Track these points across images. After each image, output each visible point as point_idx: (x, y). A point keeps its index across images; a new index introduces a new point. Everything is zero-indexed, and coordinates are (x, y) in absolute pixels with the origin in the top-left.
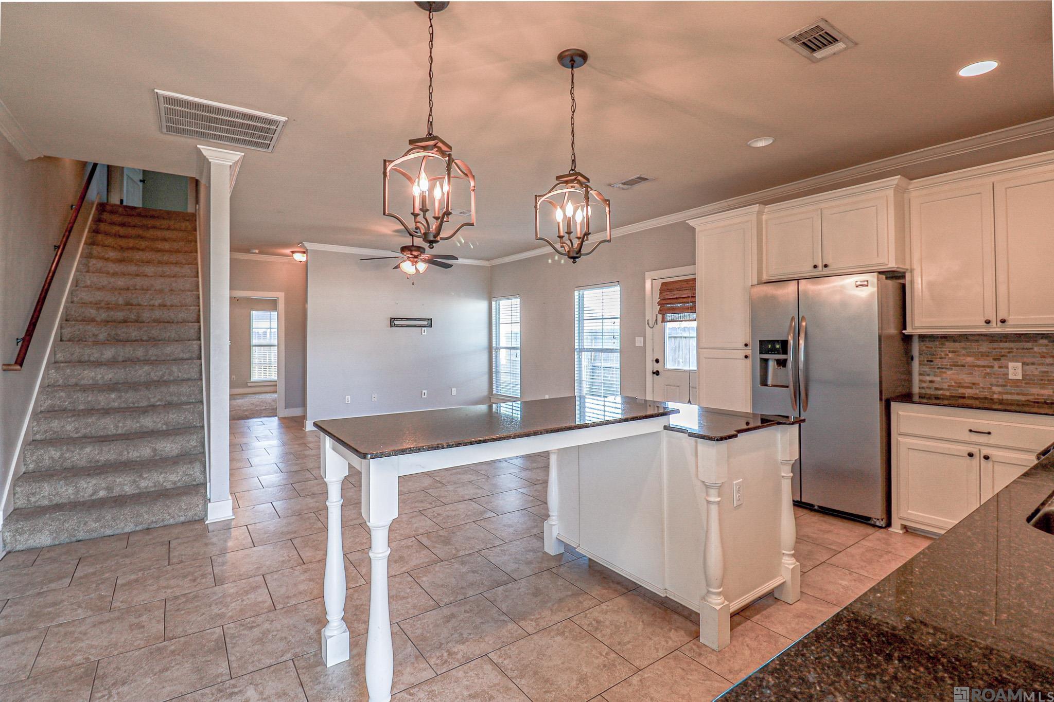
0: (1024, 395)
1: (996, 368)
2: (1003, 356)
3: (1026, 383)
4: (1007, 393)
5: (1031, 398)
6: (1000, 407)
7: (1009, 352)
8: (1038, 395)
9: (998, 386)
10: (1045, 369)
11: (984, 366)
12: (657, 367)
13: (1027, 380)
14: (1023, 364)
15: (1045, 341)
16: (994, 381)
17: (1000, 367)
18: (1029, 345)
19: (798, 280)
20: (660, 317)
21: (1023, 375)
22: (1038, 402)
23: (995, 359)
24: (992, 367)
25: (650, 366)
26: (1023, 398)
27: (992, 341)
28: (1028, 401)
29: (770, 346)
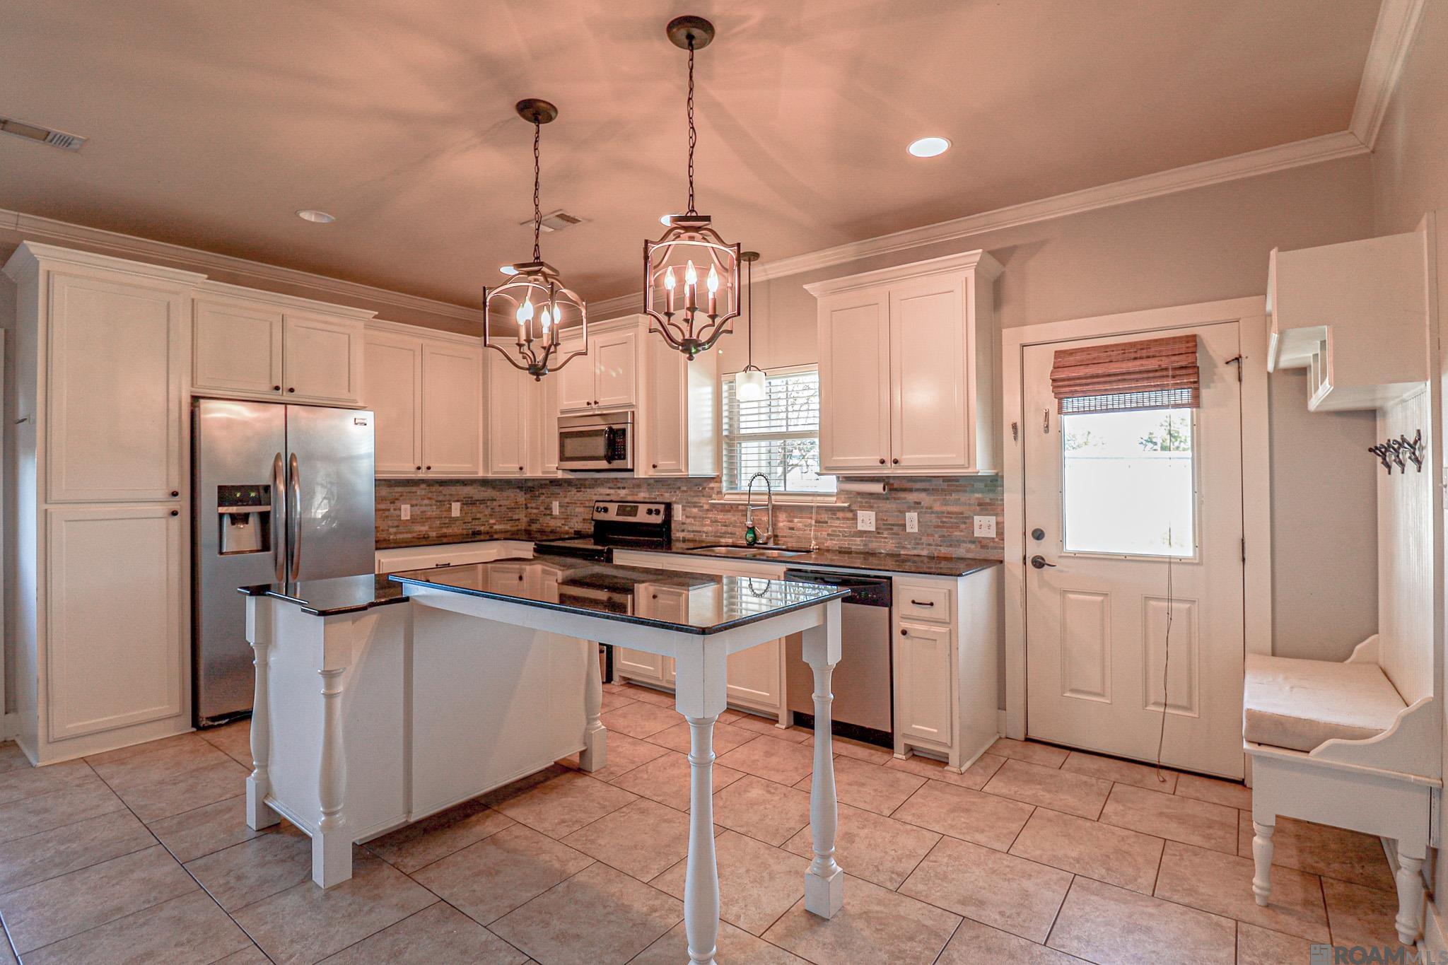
0: (411, 533)
1: (392, 511)
2: (397, 499)
3: (413, 523)
4: (401, 533)
5: (415, 535)
6: (395, 546)
7: (401, 496)
8: (419, 532)
9: (393, 527)
10: (424, 508)
11: (383, 510)
13: (413, 520)
14: (412, 506)
15: (423, 486)
16: (390, 523)
17: (395, 510)
18: (414, 489)
19: (286, 404)
21: (411, 516)
22: (419, 538)
23: (391, 503)
24: (389, 510)
26: (409, 536)
27: (390, 486)
28: (414, 537)
29: (238, 495)
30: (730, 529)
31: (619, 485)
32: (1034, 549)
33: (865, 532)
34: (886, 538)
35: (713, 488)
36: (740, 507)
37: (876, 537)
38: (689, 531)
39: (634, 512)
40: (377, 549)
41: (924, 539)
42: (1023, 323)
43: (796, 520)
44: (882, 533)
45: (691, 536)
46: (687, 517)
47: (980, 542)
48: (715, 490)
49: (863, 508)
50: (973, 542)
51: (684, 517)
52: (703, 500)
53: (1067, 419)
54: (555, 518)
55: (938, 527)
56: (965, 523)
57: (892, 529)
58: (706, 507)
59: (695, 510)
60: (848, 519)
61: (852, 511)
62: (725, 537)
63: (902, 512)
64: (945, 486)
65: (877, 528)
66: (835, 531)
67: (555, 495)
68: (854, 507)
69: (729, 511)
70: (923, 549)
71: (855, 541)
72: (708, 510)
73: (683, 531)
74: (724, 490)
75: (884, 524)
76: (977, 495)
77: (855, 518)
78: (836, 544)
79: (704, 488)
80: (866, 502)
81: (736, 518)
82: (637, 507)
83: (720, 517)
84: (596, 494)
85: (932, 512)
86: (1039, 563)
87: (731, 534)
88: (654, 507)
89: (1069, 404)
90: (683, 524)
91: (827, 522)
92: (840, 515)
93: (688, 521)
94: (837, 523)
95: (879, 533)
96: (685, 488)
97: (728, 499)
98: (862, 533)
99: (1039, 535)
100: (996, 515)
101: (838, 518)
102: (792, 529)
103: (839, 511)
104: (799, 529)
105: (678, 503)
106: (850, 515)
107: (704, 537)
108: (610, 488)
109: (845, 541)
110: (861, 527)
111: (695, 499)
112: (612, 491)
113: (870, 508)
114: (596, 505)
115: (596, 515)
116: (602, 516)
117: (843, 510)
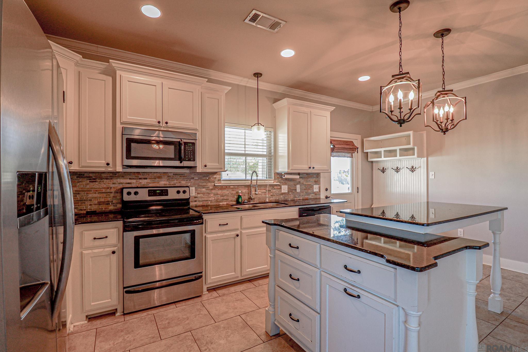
30: (225, 198)
31: (140, 177)
32: (326, 194)
33: (284, 193)
34: (291, 195)
35: (216, 178)
36: (231, 187)
37: (287, 195)
38: (199, 201)
39: (164, 192)
41: (301, 194)
43: (257, 191)
44: (289, 193)
45: (201, 204)
46: (198, 193)
47: (315, 193)
48: (217, 179)
49: (283, 184)
50: (313, 193)
51: (196, 194)
52: (209, 184)
55: (305, 189)
56: (311, 188)
57: (292, 191)
58: (211, 188)
59: (204, 190)
60: (278, 189)
62: (223, 202)
63: (295, 185)
64: (307, 176)
66: (274, 194)
68: (280, 184)
69: (225, 189)
70: (301, 197)
71: (281, 197)
72: (212, 189)
73: (196, 201)
74: (221, 179)
75: (290, 190)
76: (315, 179)
77: (281, 188)
78: (274, 199)
79: (210, 178)
80: (284, 182)
81: (228, 192)
82: (167, 190)
83: (219, 192)
84: (114, 184)
85: (303, 185)
86: (327, 197)
87: (226, 200)
88: (181, 190)
90: (195, 197)
91: (271, 191)
92: (275, 187)
93: (199, 195)
94: (274, 191)
95: (288, 193)
96: (197, 178)
97: (223, 183)
99: (326, 190)
100: (318, 185)
101: (275, 189)
103: (275, 186)
104: (260, 194)
105: (192, 187)
106: (279, 187)
107: (210, 203)
108: (130, 179)
109: (277, 197)
110: (283, 191)
111: (204, 184)
112: (134, 181)
113: (286, 184)
114: (125, 191)
115: (126, 198)
116: (133, 198)
117: (276, 185)
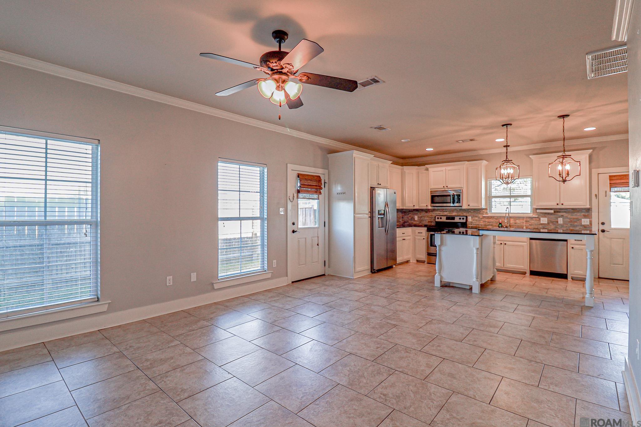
12: (294, 227)
20: (295, 195)
25: (290, 228)
29: (381, 212)
30: (491, 224)
31: (444, 211)
32: (602, 227)
33: (544, 223)
35: (484, 212)
36: (495, 217)
37: (547, 225)
38: (474, 224)
39: (453, 218)
40: (397, 228)
41: (565, 225)
42: (598, 167)
43: (517, 221)
45: (475, 226)
46: (473, 220)
47: (584, 226)
48: (485, 212)
49: (542, 217)
50: (582, 226)
52: (480, 215)
53: (612, 193)
54: (416, 221)
55: (570, 222)
56: (579, 221)
57: (553, 223)
58: (481, 217)
59: (477, 218)
61: (538, 218)
62: (489, 226)
63: (557, 218)
64: (572, 211)
65: (548, 223)
66: (532, 224)
67: (416, 214)
68: (539, 217)
69: (491, 218)
70: (564, 228)
71: (540, 226)
72: (482, 218)
73: (472, 224)
74: (488, 212)
75: (550, 221)
76: (583, 213)
77: (540, 220)
78: (533, 227)
79: (480, 212)
80: (544, 215)
81: (493, 220)
82: (455, 217)
83: (487, 220)
84: (434, 214)
85: (568, 218)
86: (603, 231)
87: (491, 225)
88: (462, 217)
89: (612, 189)
90: (471, 222)
91: (529, 221)
93: (474, 221)
94: (533, 221)
96: (472, 212)
97: (489, 215)
98: (542, 224)
99: (603, 224)
100: (590, 218)
101: (533, 220)
102: (516, 223)
103: (533, 218)
104: (518, 223)
105: (469, 216)
106: (538, 219)
107: (480, 226)
108: (440, 212)
109: (536, 226)
110: (542, 222)
111: (477, 215)
112: (442, 213)
113: (546, 217)
114: (437, 217)
115: (437, 220)
116: (439, 220)
117: (535, 217)
